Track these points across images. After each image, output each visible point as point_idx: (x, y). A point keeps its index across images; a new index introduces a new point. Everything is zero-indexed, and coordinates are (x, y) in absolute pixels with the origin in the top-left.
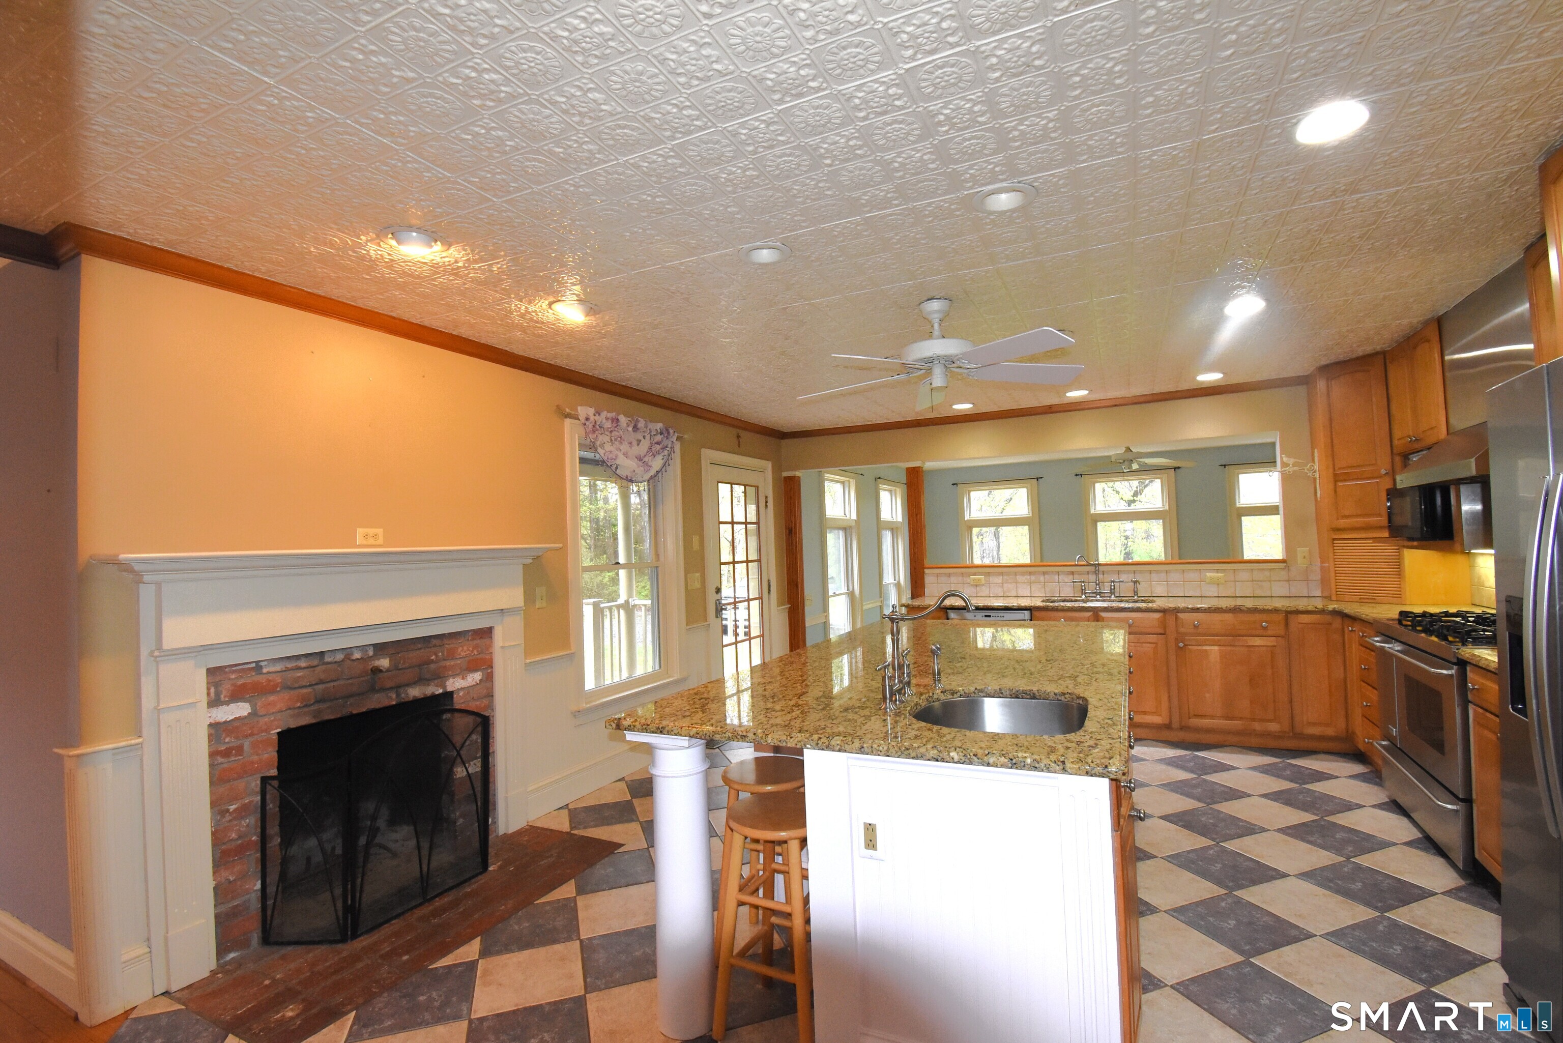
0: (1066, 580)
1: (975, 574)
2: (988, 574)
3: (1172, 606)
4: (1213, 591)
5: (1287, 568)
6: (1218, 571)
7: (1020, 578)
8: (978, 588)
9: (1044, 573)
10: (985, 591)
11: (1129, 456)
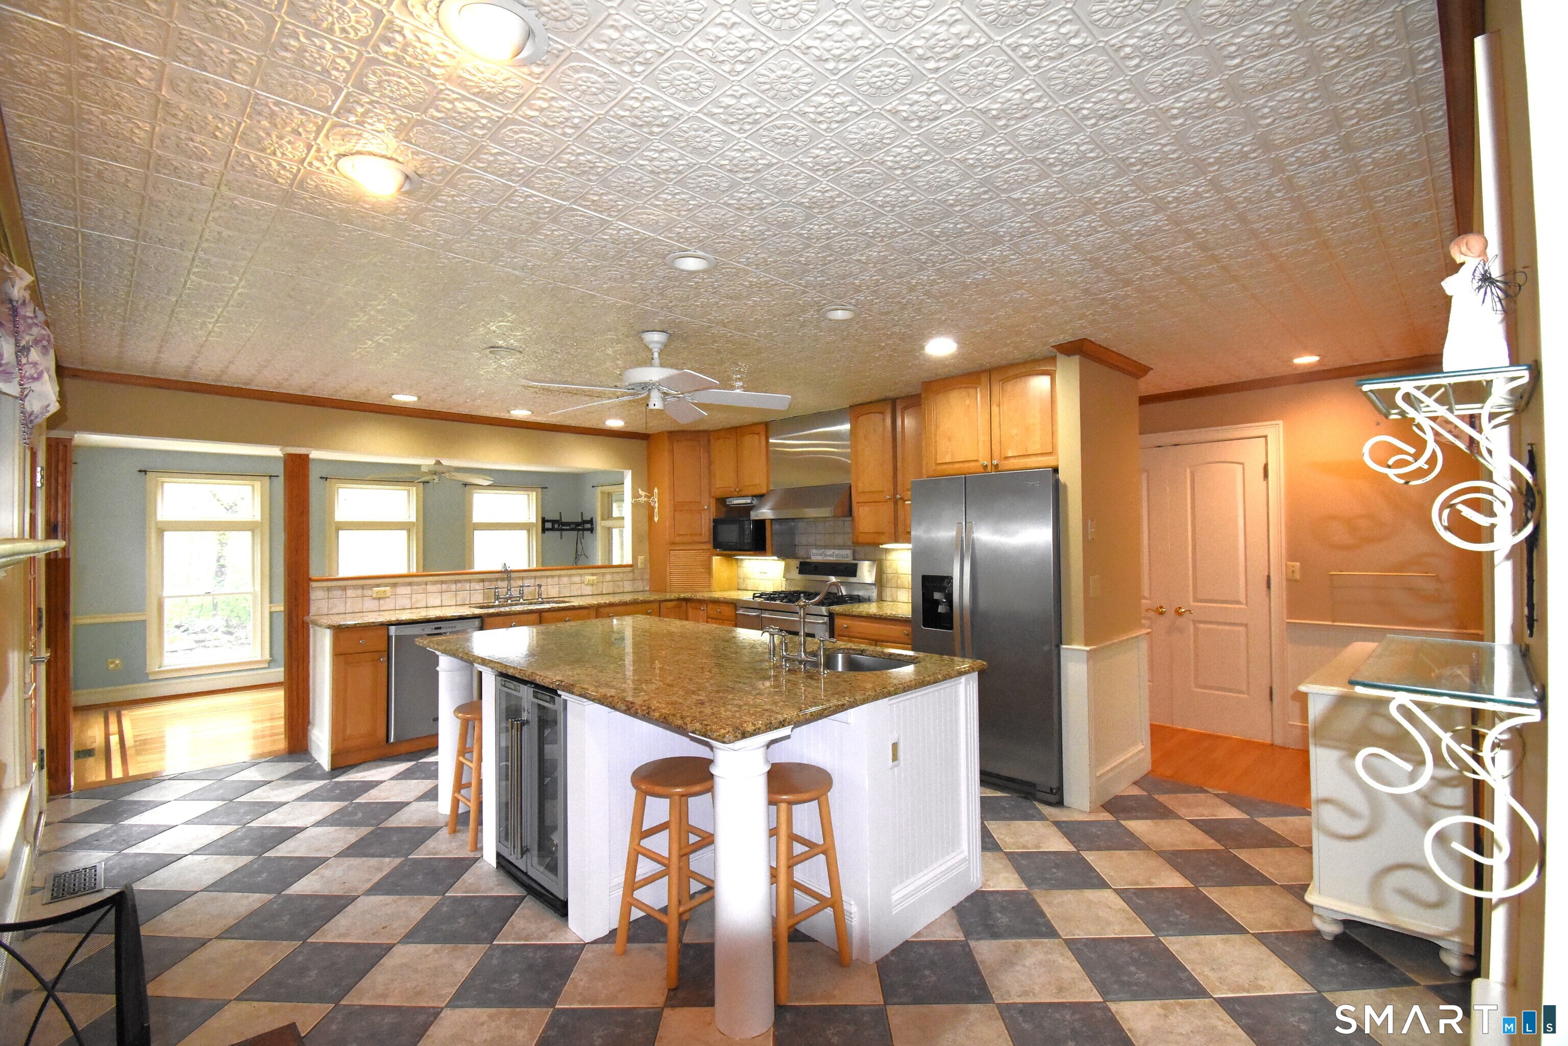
0: (478, 587)
1: (378, 586)
2: (395, 585)
3: (595, 602)
4: (588, 590)
5: (633, 571)
6: (593, 575)
7: (430, 588)
8: (382, 602)
9: (456, 582)
10: (388, 604)
11: (438, 468)
